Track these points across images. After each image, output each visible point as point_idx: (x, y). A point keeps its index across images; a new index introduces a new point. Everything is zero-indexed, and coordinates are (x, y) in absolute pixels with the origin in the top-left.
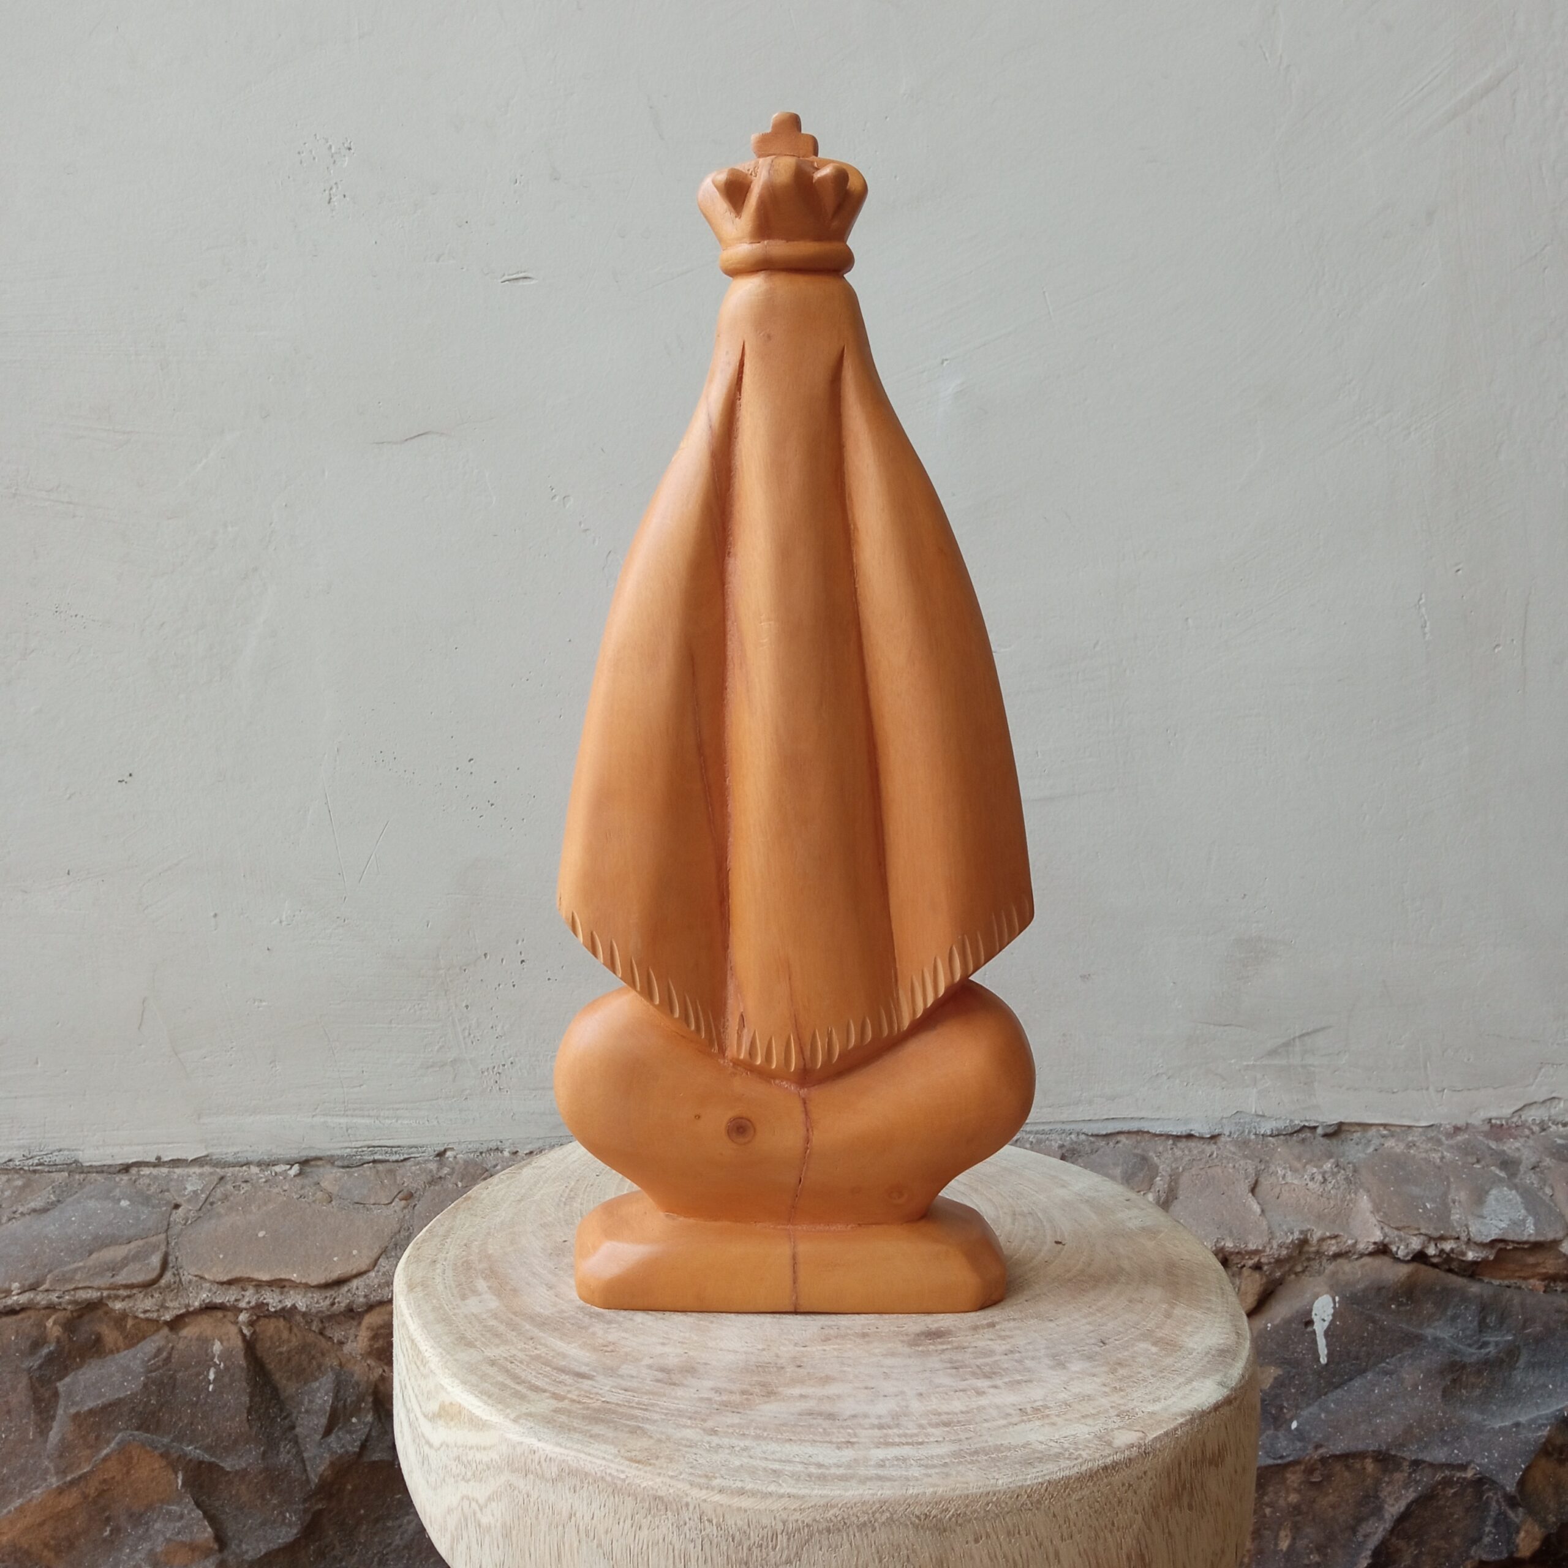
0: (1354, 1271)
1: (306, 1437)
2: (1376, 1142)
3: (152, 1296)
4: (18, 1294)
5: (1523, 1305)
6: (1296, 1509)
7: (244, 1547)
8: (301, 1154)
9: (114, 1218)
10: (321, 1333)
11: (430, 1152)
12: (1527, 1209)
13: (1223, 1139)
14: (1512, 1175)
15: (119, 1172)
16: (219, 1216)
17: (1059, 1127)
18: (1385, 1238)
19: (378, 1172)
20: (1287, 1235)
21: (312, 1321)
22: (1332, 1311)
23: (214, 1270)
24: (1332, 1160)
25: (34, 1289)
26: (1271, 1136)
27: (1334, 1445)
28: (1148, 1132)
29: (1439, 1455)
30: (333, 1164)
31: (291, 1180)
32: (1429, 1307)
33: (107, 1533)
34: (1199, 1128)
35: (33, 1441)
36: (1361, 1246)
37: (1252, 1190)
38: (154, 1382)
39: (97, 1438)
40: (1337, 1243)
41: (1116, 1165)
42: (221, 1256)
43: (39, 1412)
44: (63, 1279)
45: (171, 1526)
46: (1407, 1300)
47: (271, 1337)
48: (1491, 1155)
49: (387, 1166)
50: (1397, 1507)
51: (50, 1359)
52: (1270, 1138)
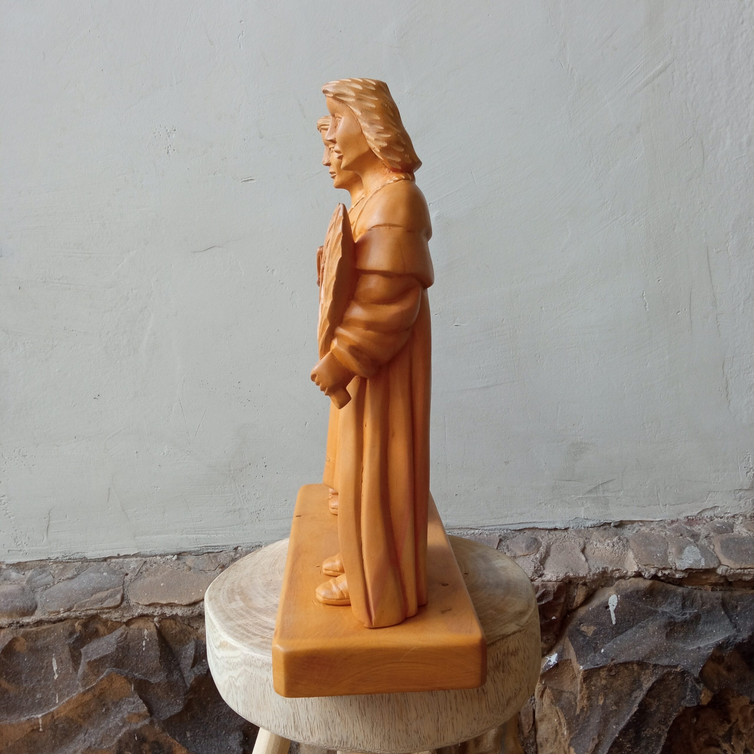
0: (628, 584)
1: (185, 668)
2: (637, 528)
3: (118, 612)
4: (63, 613)
5: (701, 596)
6: (605, 687)
7: (160, 714)
8: (178, 551)
9: (101, 580)
10: (189, 625)
11: (231, 548)
12: (701, 555)
13: (570, 529)
14: (697, 540)
15: (103, 561)
16: (144, 577)
17: (499, 527)
18: (639, 570)
19: (209, 557)
20: (596, 570)
21: (185, 620)
22: (617, 601)
23: (143, 600)
24: (617, 537)
25: (69, 611)
26: (591, 527)
27: (620, 659)
28: (537, 528)
29: (665, 662)
30: (191, 554)
31: (174, 561)
32: (660, 599)
33: (104, 711)
34: (559, 525)
35: (72, 673)
36: (629, 573)
37: (583, 551)
38: (120, 647)
39: (98, 671)
40: (619, 572)
41: (523, 542)
42: (146, 594)
43: (74, 661)
44: (80, 606)
45: (130, 706)
46: (650, 596)
47: (168, 627)
48: (687, 532)
49: (214, 554)
50: (648, 684)
51: (77, 639)
52: (591, 529)
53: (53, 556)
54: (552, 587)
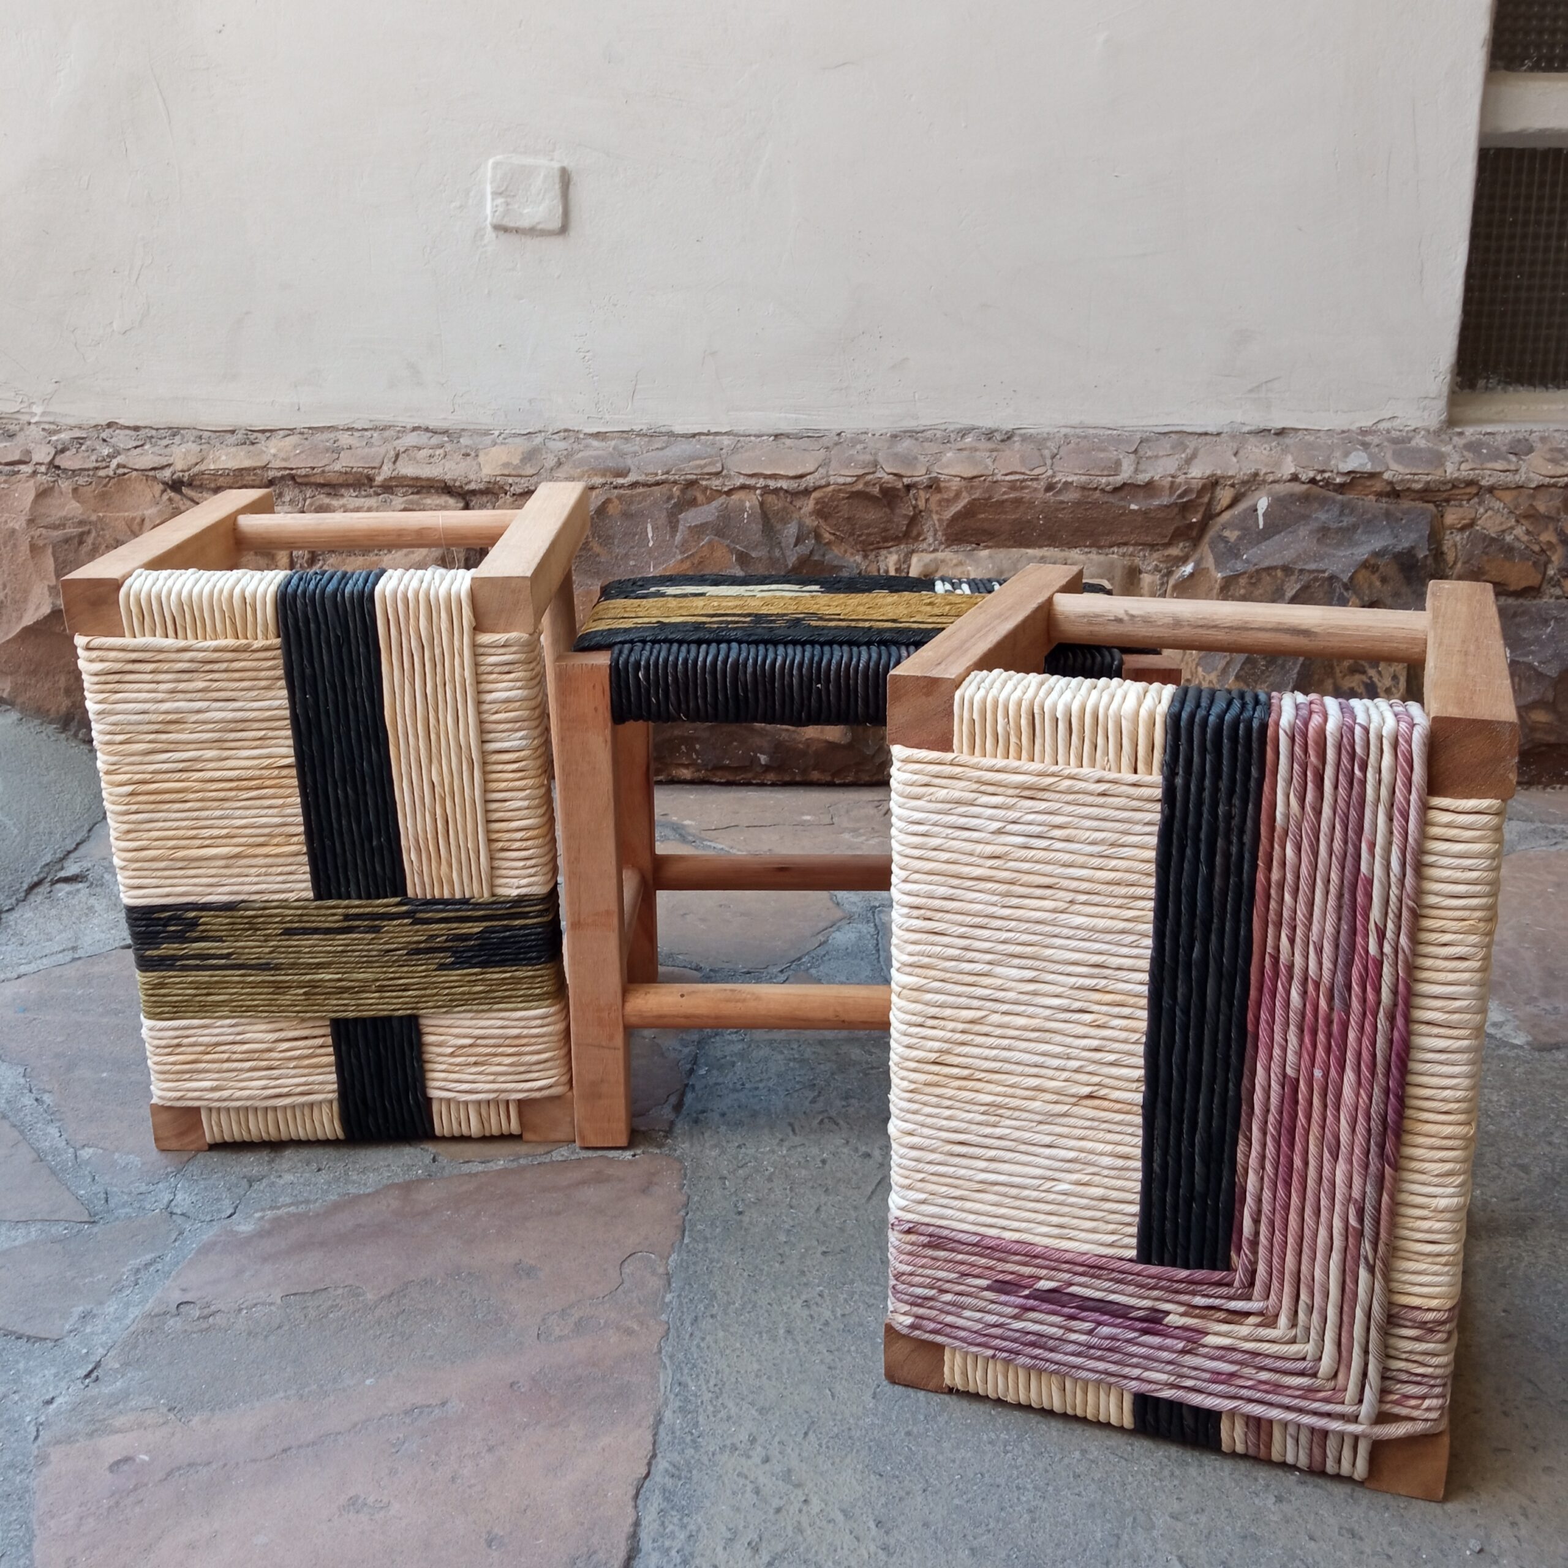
0: (1282, 489)
1: (786, 546)
2: (1301, 436)
3: (718, 480)
4: (660, 476)
5: (1363, 506)
8: (774, 432)
9: (695, 451)
10: (791, 503)
11: (834, 431)
12: (1369, 461)
13: (1223, 434)
14: (1366, 448)
15: (691, 436)
16: (741, 453)
17: (1141, 428)
18: (1296, 473)
19: (811, 441)
20: (1248, 469)
21: (787, 498)
22: (1267, 505)
23: (745, 471)
24: (1276, 442)
25: (667, 474)
26: (1247, 433)
27: (1262, 564)
28: (1185, 432)
29: (1313, 566)
30: (790, 436)
31: (770, 442)
32: (1316, 505)
34: (1211, 429)
35: (669, 540)
36: (1285, 477)
37: (1236, 454)
38: (721, 517)
39: (699, 537)
40: (1273, 475)
41: (1168, 442)
42: (746, 464)
43: (671, 528)
44: (679, 471)
46: (1305, 501)
47: (770, 502)
48: (1357, 440)
50: (1291, 593)
51: (676, 505)
53: (637, 428)
54: (1197, 485)
